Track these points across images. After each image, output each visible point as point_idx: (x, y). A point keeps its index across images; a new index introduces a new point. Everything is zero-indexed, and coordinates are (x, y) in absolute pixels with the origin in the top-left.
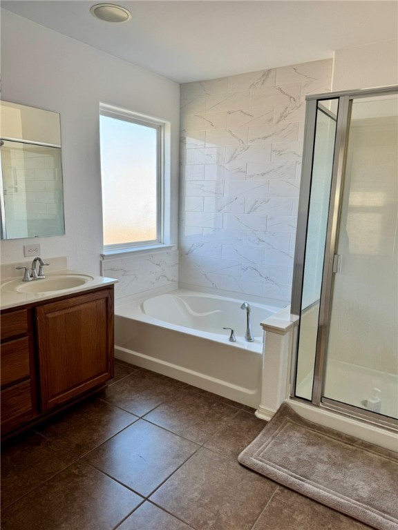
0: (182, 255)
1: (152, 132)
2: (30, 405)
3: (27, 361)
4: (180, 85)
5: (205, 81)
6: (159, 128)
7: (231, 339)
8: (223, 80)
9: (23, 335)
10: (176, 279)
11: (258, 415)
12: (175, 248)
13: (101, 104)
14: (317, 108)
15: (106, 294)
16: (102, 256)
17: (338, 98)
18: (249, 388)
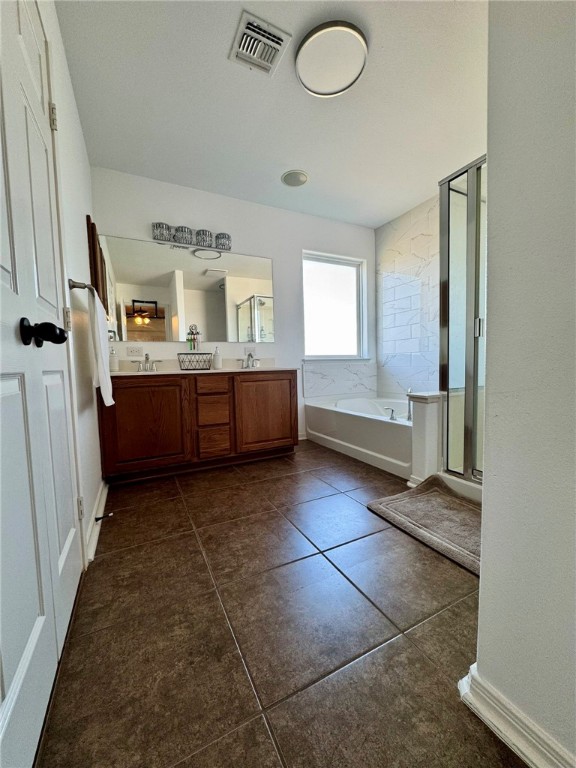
0: (379, 366)
1: (352, 271)
2: (228, 444)
3: (227, 412)
4: (375, 230)
5: (392, 221)
6: (358, 266)
7: (392, 418)
8: (406, 214)
9: (224, 393)
10: (375, 388)
11: (409, 484)
12: (373, 361)
13: (304, 251)
14: (450, 189)
15: (289, 376)
16: (303, 360)
17: (467, 171)
18: (403, 461)
